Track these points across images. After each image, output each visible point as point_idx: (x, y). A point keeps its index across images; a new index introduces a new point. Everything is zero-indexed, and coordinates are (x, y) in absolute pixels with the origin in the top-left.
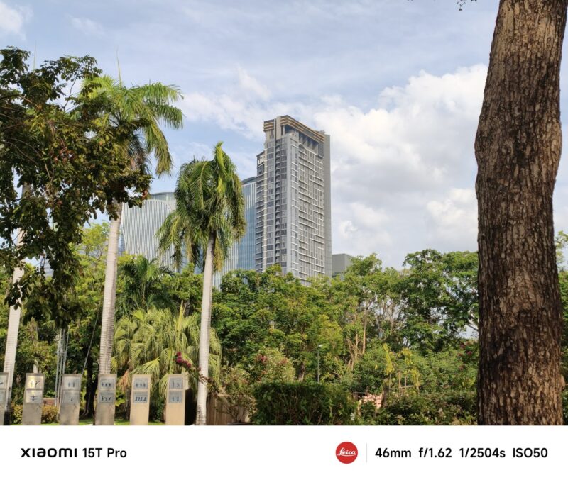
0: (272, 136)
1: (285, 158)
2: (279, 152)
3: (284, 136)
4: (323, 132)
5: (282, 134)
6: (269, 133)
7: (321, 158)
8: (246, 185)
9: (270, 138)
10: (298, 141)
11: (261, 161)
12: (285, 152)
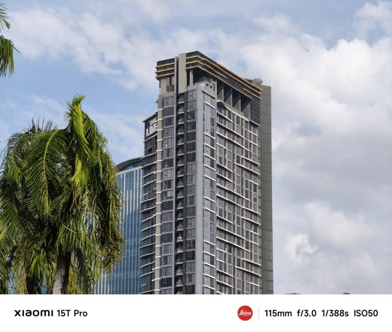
0: (170, 88)
1: (194, 125)
2: (182, 115)
3: (192, 86)
4: (259, 82)
5: (188, 83)
6: (165, 82)
7: (255, 126)
8: (125, 172)
9: (168, 90)
10: (215, 96)
11: (152, 130)
12: (193, 115)
